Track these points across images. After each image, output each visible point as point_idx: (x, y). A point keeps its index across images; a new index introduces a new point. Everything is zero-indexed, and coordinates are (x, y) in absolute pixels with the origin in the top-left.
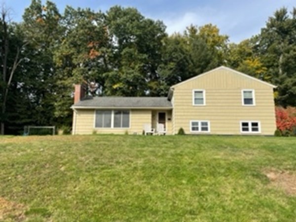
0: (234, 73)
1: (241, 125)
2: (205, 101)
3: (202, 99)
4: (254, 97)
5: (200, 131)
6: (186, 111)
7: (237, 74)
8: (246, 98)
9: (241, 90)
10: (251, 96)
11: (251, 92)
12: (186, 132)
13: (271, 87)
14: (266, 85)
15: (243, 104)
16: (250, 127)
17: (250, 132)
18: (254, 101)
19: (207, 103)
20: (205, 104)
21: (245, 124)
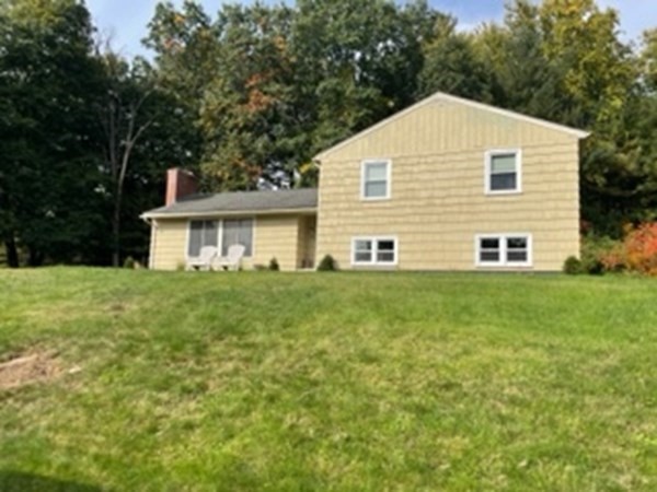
0: (468, 107)
1: (478, 244)
2: (389, 187)
3: (384, 182)
4: (518, 167)
5: (374, 262)
6: (343, 213)
7: (475, 109)
8: (496, 172)
9: (483, 151)
10: (514, 167)
11: (513, 156)
12: (342, 266)
13: (571, 136)
14: (560, 132)
15: (487, 189)
16: (503, 249)
17: (503, 262)
18: (519, 180)
19: (393, 191)
20: (388, 196)
21: (491, 244)
